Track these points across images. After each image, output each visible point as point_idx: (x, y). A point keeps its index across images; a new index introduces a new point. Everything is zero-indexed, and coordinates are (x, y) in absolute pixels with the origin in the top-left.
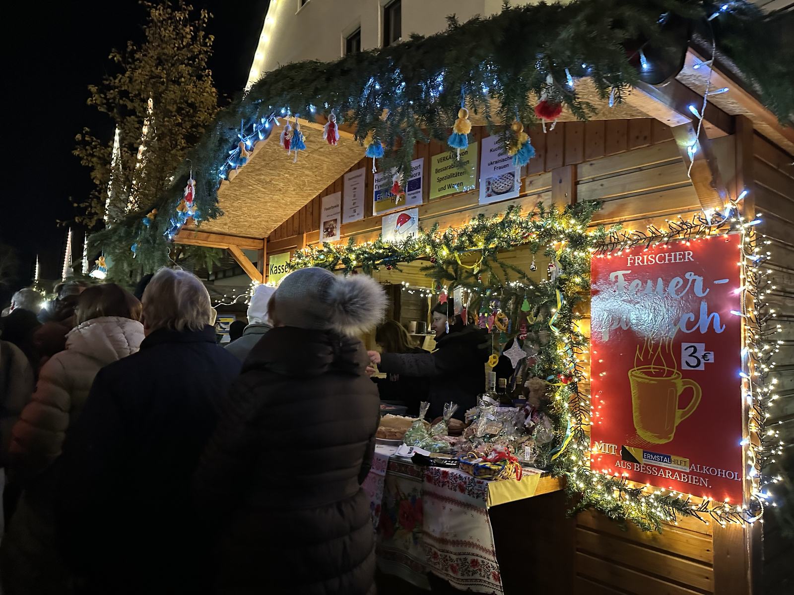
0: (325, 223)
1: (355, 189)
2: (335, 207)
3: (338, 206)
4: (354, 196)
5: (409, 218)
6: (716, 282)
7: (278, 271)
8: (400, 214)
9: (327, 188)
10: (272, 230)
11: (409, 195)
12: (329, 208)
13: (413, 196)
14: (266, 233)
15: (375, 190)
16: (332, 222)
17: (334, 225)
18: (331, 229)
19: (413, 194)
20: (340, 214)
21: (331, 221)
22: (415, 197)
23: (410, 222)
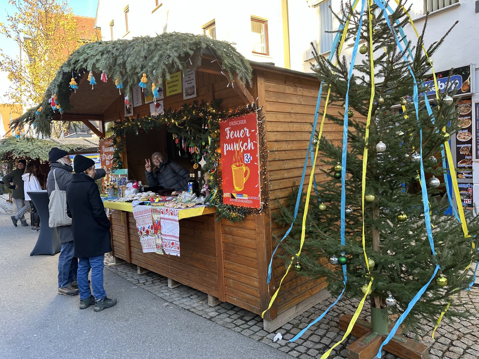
5: (160, 105)
6: (252, 131)
10: (104, 110)
14: (101, 112)
18: (129, 110)
20: (132, 102)
22: (161, 95)
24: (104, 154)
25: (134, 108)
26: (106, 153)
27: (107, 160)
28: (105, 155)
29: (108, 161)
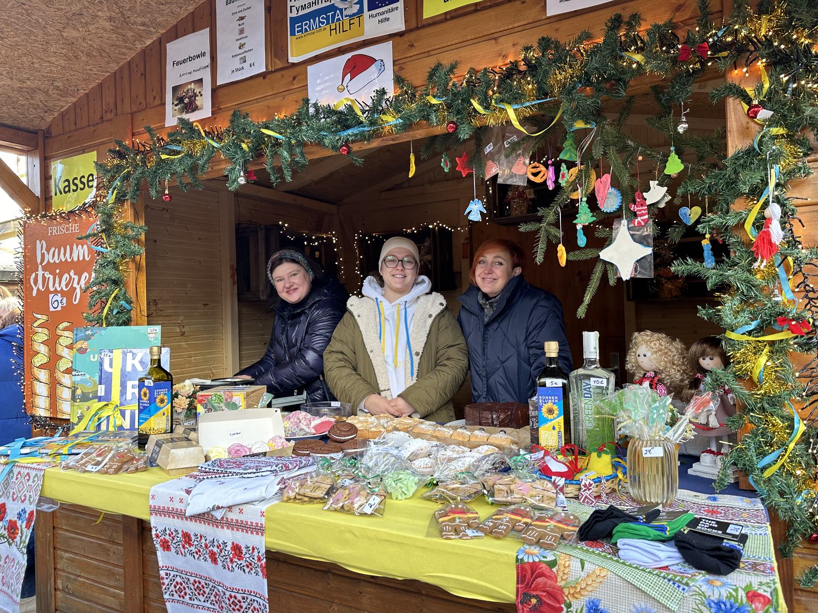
0: (175, 89)
1: (242, 18)
2: (198, 56)
3: (204, 54)
4: (242, 31)
5: (371, 61)
7: (73, 187)
8: (349, 56)
9: (176, 26)
10: (56, 114)
11: (371, 16)
12: (184, 61)
13: (380, 17)
14: (42, 118)
15: (289, 15)
16: (193, 86)
17: (197, 91)
18: (190, 98)
19: (383, 13)
20: (209, 69)
21: (190, 83)
22: (388, 19)
23: (373, 68)
24: (40, 272)
25: (215, 90)
26: (49, 267)
27: (56, 292)
28: (47, 275)
29: (58, 297)
